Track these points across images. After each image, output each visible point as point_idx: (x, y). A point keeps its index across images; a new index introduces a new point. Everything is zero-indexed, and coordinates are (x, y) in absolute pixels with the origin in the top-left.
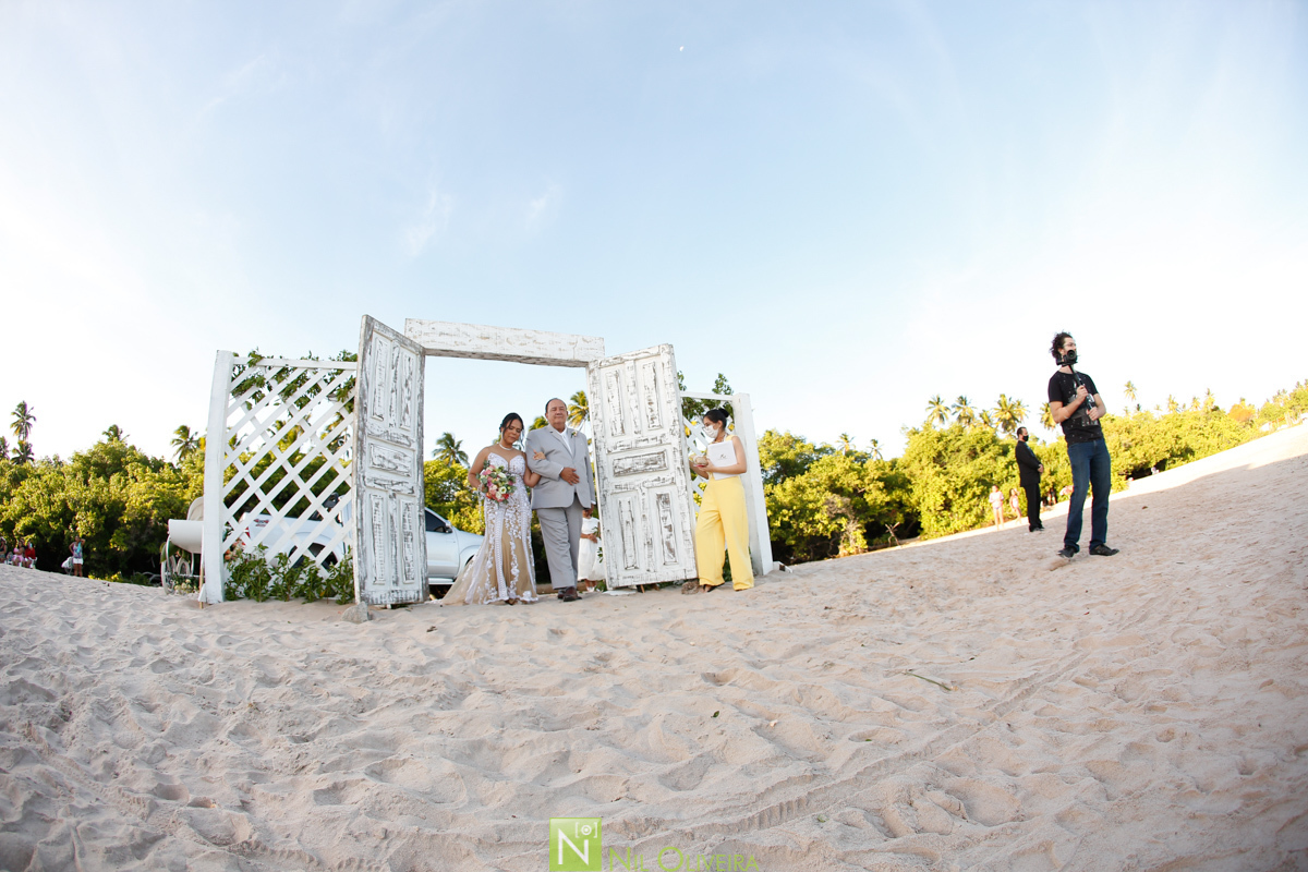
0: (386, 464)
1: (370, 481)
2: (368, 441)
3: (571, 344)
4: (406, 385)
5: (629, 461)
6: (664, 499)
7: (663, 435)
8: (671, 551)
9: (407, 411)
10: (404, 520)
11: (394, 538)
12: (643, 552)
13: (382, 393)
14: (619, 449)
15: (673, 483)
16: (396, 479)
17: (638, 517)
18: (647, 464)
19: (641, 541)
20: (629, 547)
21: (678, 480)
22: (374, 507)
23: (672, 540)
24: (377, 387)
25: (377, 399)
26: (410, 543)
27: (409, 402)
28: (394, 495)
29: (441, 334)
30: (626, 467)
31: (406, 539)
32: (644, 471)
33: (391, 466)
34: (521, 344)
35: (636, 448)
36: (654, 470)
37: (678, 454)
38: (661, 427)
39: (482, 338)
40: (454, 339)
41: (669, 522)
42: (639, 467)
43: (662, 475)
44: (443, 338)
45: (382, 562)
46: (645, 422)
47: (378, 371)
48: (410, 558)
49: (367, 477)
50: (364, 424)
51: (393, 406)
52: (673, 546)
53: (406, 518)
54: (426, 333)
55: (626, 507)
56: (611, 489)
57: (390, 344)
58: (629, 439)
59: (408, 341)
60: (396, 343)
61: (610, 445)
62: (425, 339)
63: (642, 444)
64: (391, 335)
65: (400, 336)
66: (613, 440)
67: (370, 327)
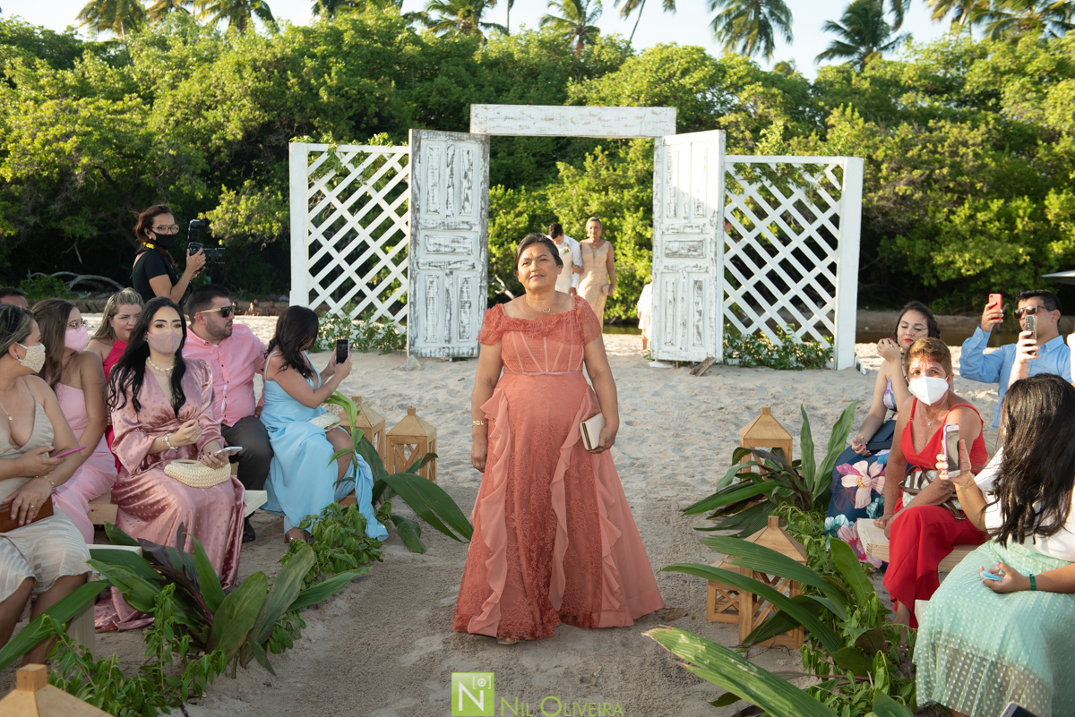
0: (442, 249)
1: (423, 265)
2: (421, 235)
3: (638, 118)
4: (466, 176)
5: (677, 244)
6: (699, 286)
7: (704, 225)
8: (699, 334)
9: (467, 199)
10: (462, 292)
11: (449, 306)
12: (680, 330)
13: (436, 192)
14: (670, 231)
15: (707, 272)
16: (452, 258)
17: (679, 299)
18: (689, 250)
19: (679, 321)
20: (669, 324)
21: (710, 270)
22: (428, 284)
23: (701, 324)
24: (430, 188)
25: (431, 199)
26: (468, 310)
27: (469, 192)
28: (451, 273)
29: (506, 118)
30: (674, 250)
31: (463, 307)
32: (687, 256)
33: (447, 249)
34: (586, 124)
35: (683, 233)
36: (694, 257)
37: (713, 245)
38: (704, 216)
39: (546, 120)
40: (519, 123)
41: (700, 308)
42: (684, 252)
43: (700, 262)
44: (509, 123)
45: (435, 326)
46: (693, 209)
47: (430, 174)
48: (466, 321)
49: (421, 261)
50: (418, 222)
51: (451, 200)
52: (701, 330)
53: (465, 290)
54: (489, 119)
55: (670, 288)
56: (661, 269)
57: (444, 145)
58: (679, 223)
59: (465, 135)
60: (450, 142)
61: (664, 227)
62: (490, 124)
63: (688, 230)
64: (443, 138)
65: (455, 134)
66: (667, 222)
67: (417, 140)
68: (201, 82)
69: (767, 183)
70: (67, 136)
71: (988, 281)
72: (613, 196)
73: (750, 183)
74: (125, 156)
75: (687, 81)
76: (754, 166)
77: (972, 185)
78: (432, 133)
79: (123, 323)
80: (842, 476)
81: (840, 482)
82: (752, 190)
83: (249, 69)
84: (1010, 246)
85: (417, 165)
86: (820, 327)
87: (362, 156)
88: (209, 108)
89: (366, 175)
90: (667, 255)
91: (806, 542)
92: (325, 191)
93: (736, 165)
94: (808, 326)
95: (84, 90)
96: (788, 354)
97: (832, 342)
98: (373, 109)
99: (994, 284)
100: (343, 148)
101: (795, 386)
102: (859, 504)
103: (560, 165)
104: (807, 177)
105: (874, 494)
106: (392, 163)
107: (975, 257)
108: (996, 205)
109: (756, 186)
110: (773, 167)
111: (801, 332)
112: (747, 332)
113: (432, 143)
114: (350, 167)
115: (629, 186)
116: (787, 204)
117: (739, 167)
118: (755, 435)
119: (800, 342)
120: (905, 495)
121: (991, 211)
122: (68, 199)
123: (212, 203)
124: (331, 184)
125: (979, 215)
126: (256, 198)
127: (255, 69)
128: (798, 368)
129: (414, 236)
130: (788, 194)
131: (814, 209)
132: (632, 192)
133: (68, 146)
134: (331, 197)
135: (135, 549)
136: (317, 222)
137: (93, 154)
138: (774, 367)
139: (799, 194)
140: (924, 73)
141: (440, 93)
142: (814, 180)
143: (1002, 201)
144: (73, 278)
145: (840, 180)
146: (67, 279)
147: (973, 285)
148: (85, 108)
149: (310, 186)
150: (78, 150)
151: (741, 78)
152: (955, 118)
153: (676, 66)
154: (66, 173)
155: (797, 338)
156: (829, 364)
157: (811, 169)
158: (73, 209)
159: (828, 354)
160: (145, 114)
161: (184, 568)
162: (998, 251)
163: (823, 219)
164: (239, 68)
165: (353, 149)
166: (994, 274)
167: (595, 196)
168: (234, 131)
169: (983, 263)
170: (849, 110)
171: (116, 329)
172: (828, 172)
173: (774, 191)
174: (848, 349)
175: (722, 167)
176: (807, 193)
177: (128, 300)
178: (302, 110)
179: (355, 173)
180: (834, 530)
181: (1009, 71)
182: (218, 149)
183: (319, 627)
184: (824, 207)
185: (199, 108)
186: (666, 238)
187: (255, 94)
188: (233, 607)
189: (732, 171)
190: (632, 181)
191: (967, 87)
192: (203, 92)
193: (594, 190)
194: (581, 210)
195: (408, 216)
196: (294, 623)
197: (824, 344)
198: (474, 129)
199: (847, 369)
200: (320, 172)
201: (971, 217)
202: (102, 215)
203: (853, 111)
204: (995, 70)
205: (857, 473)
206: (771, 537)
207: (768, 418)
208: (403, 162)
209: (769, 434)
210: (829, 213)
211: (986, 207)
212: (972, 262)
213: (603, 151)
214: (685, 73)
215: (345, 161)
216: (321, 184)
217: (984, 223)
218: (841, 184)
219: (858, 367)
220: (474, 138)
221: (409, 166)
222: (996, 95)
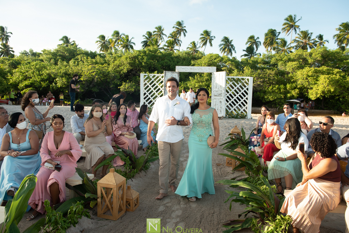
5: (216, 94)
6: (221, 102)
7: (222, 90)
8: (221, 111)
15: (222, 99)
17: (217, 104)
23: (221, 109)
29: (183, 69)
32: (218, 96)
34: (198, 70)
36: (220, 96)
37: (224, 94)
38: (222, 88)
39: (191, 69)
40: (185, 70)
41: (221, 106)
42: (218, 95)
43: (221, 97)
44: (183, 70)
46: (220, 87)
54: (180, 69)
55: (215, 102)
56: (213, 98)
57: (170, 74)
58: (217, 89)
59: (175, 72)
60: (172, 73)
61: (214, 90)
62: (180, 70)
63: (219, 91)
64: (170, 73)
65: (173, 72)
66: (214, 89)
67: (165, 73)
68: (119, 61)
69: (234, 82)
70: (93, 72)
71: (275, 102)
72: (201, 84)
73: (231, 82)
74: (104, 76)
75: (215, 61)
76: (231, 78)
77: (272, 82)
78: (168, 71)
79: (113, 108)
80: (252, 139)
81: (251, 140)
82: (231, 83)
83: (129, 58)
84: (280, 95)
85: (165, 78)
86: (244, 110)
87: (154, 76)
88: (121, 66)
89: (155, 80)
90: (214, 96)
91: (245, 151)
92: (147, 83)
93: (228, 78)
94: (242, 110)
95: (96, 63)
96: (238, 115)
97: (247, 113)
98: (153, 66)
99: (277, 102)
100: (151, 74)
101: (240, 122)
102: (255, 144)
103: (190, 77)
104: (242, 81)
105: (258, 142)
106: (160, 77)
107: (273, 97)
108: (277, 86)
109: (232, 82)
110: (235, 79)
111: (240, 111)
112: (230, 111)
113: (168, 74)
114: (152, 78)
115: (204, 82)
116: (238, 86)
117: (229, 79)
118: (234, 131)
119: (240, 113)
120: (265, 142)
121: (276, 87)
122: (93, 84)
123: (121, 85)
124: (148, 82)
125: (274, 88)
126: (129, 84)
127: (130, 58)
128: (240, 118)
129: (164, 92)
130: (238, 84)
131: (243, 87)
132: (204, 83)
133: (94, 74)
134: (148, 84)
135: (121, 150)
136: (145, 89)
137: (98, 75)
138: (235, 118)
139: (240, 84)
140: (263, 60)
141: (166, 63)
142: (243, 81)
143: (278, 86)
144: (94, 100)
145: (248, 81)
146: (93, 100)
147: (273, 102)
148: (97, 67)
149: (144, 82)
150: (96, 75)
151: (226, 60)
152: (269, 69)
153: (213, 58)
154: (93, 79)
155: (240, 112)
156: (246, 118)
157: (243, 79)
158: (94, 86)
159: (246, 116)
160: (108, 68)
161: (130, 154)
162: (278, 95)
163: (245, 89)
164: (126, 58)
165: (152, 75)
166: (277, 100)
167: (197, 84)
168: (125, 71)
169: (275, 98)
170: (248, 67)
171: (112, 110)
172: (246, 80)
173: (236, 83)
174: (250, 115)
175: (226, 79)
176: (242, 84)
177: (114, 104)
178: (139, 66)
179: (153, 79)
180: (251, 149)
181: (279, 60)
182: (122, 74)
183: (153, 166)
184: (245, 87)
185: (119, 66)
186: (214, 92)
187: (129, 63)
188: (139, 162)
189: (227, 79)
190: (205, 81)
191: (271, 63)
192: (120, 63)
193: (197, 82)
194: (194, 86)
195: (163, 88)
196: (149, 165)
197: (245, 114)
198: (176, 71)
199: (250, 119)
200: (146, 79)
201: (272, 89)
202: (100, 87)
203: (249, 67)
204: (277, 59)
205: (254, 138)
206: (239, 150)
207: (236, 128)
208: (162, 77)
209: (236, 131)
210: (246, 88)
211: (275, 87)
212: (272, 98)
213: (199, 75)
214: (215, 59)
215: (151, 77)
216: (146, 82)
217: (275, 90)
218: (249, 82)
219: (252, 118)
220: (176, 72)
221: (164, 78)
222: (277, 64)
